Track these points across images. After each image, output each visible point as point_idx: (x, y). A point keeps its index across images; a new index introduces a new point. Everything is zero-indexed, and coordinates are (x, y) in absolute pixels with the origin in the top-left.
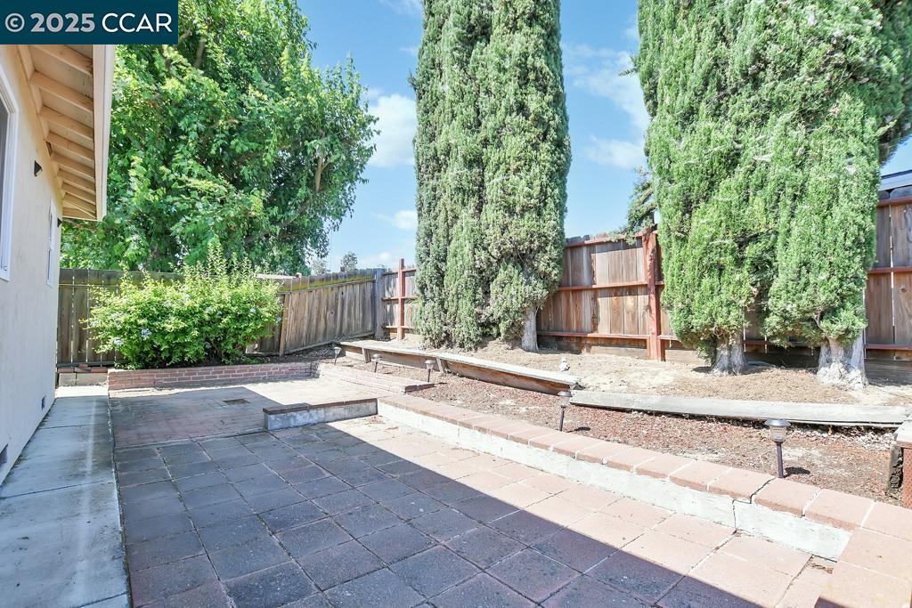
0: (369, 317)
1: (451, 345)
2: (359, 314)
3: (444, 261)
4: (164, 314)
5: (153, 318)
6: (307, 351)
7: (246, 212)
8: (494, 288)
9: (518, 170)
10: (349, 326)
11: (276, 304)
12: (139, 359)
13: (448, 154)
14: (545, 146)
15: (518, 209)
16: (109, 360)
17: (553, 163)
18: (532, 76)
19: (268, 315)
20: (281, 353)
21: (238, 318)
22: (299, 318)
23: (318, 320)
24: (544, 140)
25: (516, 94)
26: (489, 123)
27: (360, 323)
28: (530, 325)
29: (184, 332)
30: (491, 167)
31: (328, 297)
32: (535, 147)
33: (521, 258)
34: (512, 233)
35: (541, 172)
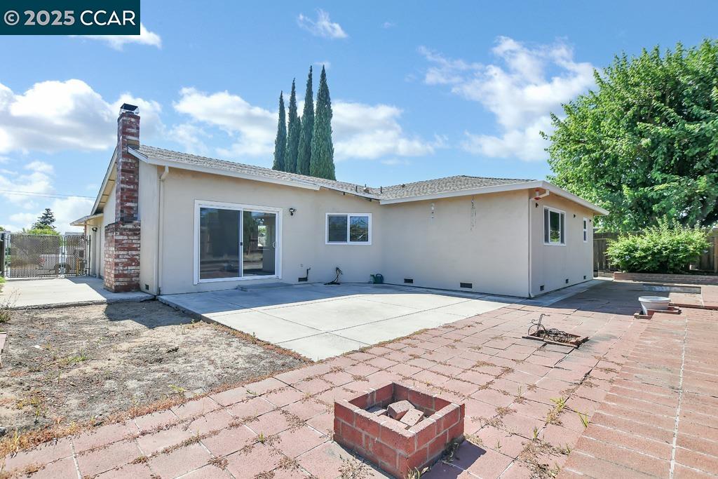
4: (636, 250)
5: (631, 251)
12: (628, 269)
16: (617, 268)
20: (715, 271)
29: (645, 257)
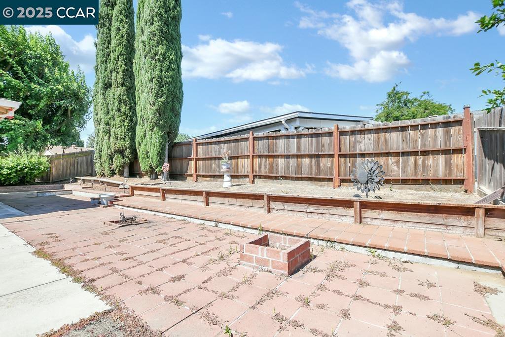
0: (90, 168)
1: (105, 177)
2: (85, 167)
3: (101, 152)
6: (62, 181)
7: (34, 129)
8: (114, 160)
9: (118, 128)
10: (81, 171)
11: (47, 164)
13: (100, 120)
14: (127, 121)
15: (119, 138)
17: (129, 126)
18: (122, 101)
19: (43, 168)
20: (51, 181)
21: (31, 169)
22: (58, 169)
23: (67, 170)
24: (126, 119)
25: (117, 106)
26: (111, 113)
27: (86, 170)
28: (126, 170)
29: (10, 174)
30: (111, 126)
31: (71, 161)
32: (124, 121)
33: (121, 152)
34: (117, 145)
35: (125, 128)
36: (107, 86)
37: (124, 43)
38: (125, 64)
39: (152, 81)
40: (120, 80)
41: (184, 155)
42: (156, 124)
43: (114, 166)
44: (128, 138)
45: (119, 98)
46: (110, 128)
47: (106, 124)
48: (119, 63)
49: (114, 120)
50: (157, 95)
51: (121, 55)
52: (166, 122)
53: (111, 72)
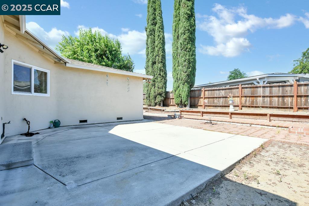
1: (151, 106)
3: (150, 94)
8: (157, 98)
9: (160, 83)
15: (160, 88)
25: (159, 72)
26: (156, 76)
28: (162, 103)
32: (162, 80)
33: (160, 94)
34: (159, 91)
35: (163, 83)
36: (154, 63)
37: (161, 42)
38: (162, 52)
39: (185, 61)
40: (160, 60)
41: (197, 96)
42: (186, 81)
43: (157, 101)
44: (164, 87)
45: (160, 69)
46: (155, 83)
47: (153, 82)
48: (160, 52)
49: (157, 79)
50: (188, 68)
51: (160, 48)
52: (191, 80)
53: (156, 57)
